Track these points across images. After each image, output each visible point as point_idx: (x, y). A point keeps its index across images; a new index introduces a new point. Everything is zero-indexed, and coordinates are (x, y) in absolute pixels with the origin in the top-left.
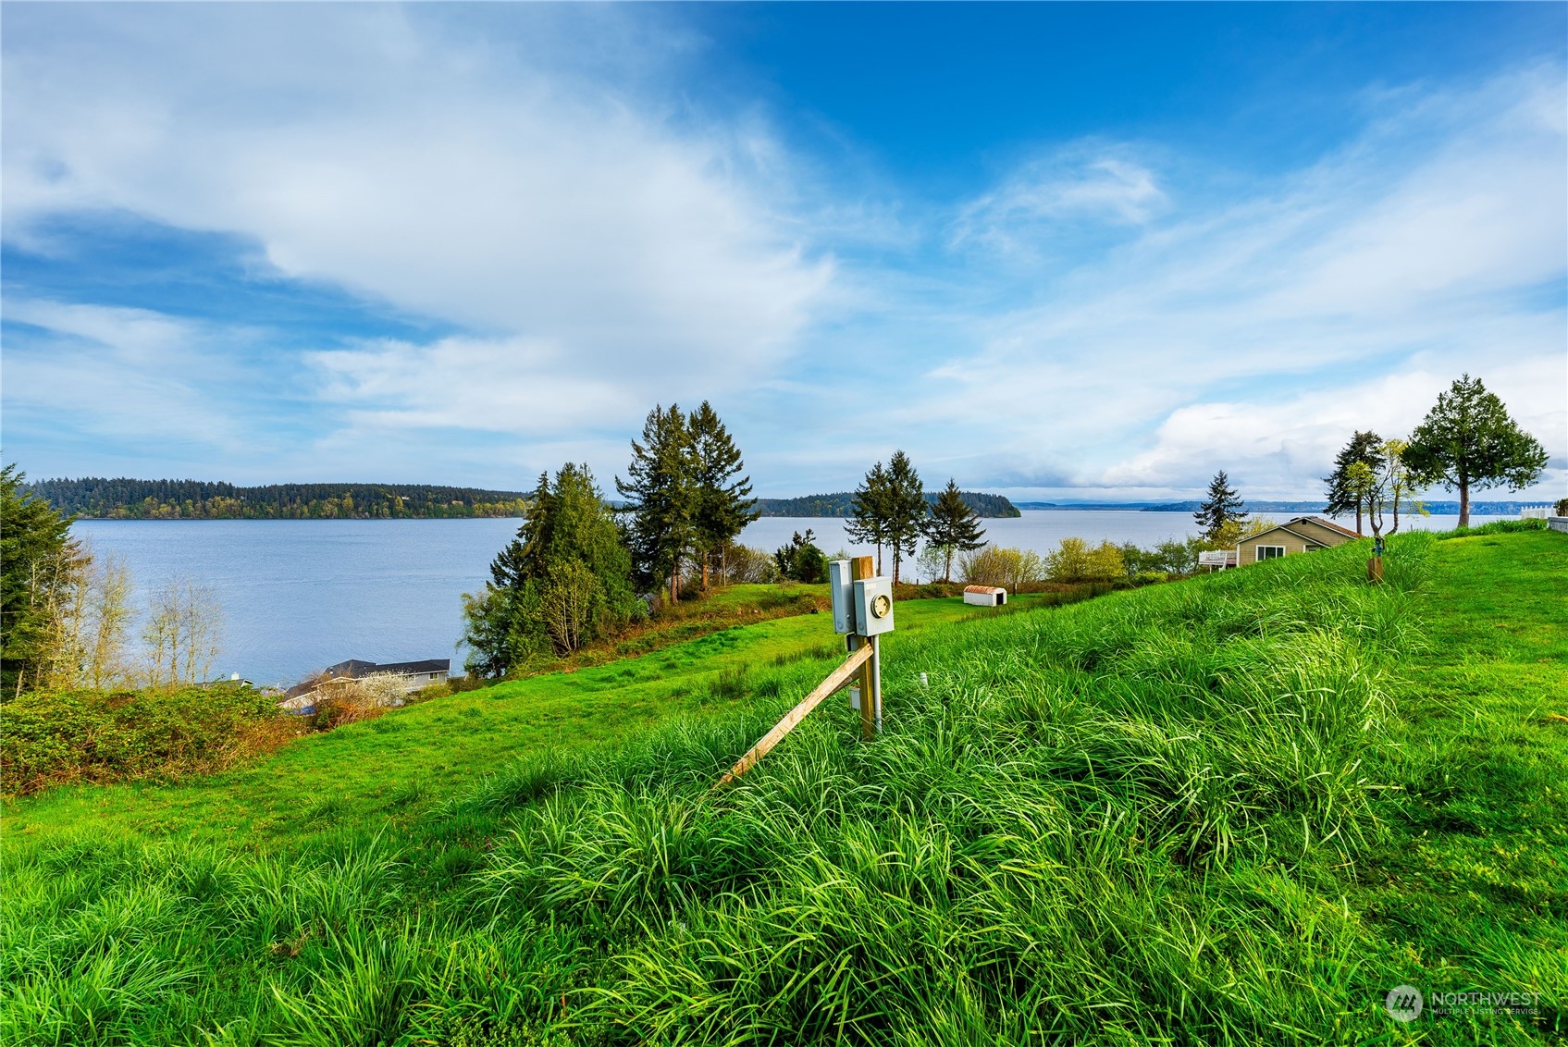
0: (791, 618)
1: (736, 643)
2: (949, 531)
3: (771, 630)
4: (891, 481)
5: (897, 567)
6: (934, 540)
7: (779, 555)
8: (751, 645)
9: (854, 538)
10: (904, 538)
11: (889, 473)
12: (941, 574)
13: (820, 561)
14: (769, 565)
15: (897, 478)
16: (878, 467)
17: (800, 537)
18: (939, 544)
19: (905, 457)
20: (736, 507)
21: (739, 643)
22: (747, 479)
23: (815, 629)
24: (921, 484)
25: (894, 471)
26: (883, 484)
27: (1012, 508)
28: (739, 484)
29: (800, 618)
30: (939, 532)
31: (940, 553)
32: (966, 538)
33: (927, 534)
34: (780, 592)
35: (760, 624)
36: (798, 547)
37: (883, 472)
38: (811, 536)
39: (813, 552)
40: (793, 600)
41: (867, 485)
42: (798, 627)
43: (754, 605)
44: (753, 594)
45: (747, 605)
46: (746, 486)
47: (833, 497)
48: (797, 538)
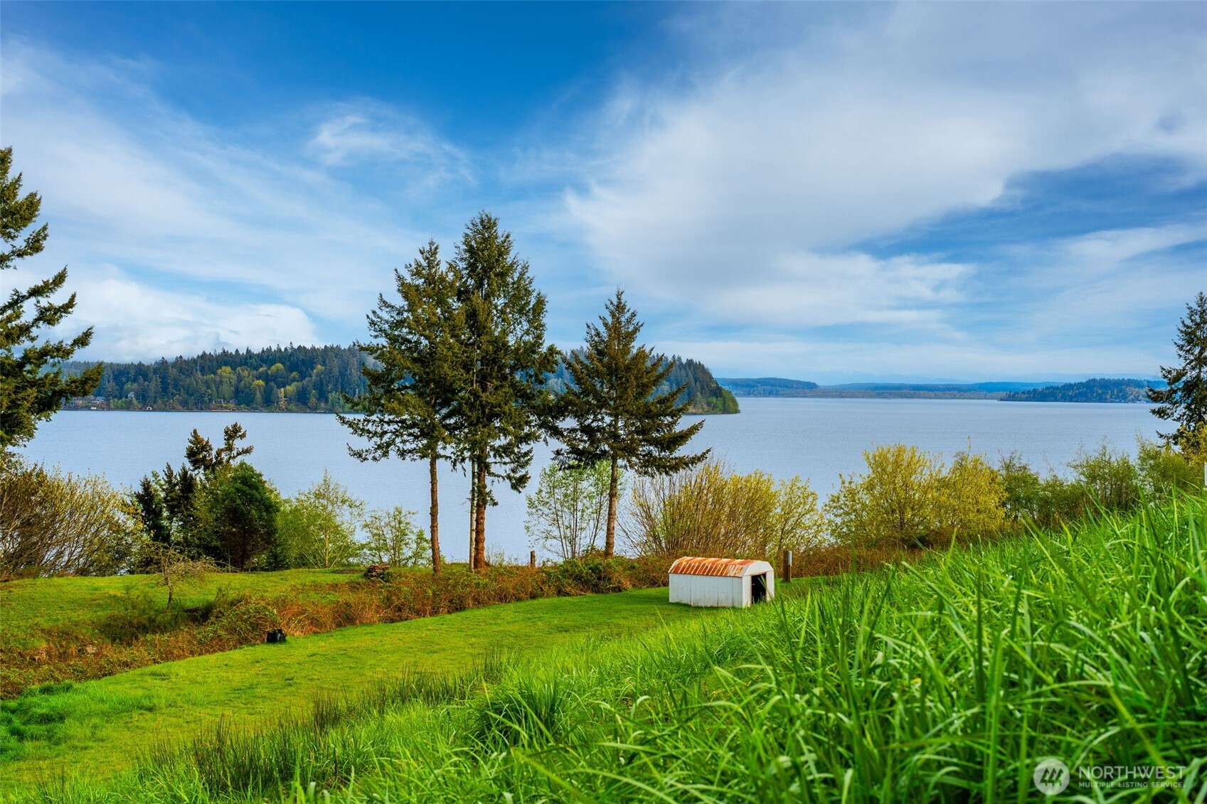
0: (212, 658)
1: (60, 729)
2: (613, 425)
3: (161, 691)
4: (462, 294)
5: (479, 521)
6: (574, 450)
7: (146, 498)
8: (107, 731)
9: (363, 443)
10: (502, 441)
11: (458, 275)
12: (590, 538)
13: (269, 508)
14: (116, 528)
15: (480, 285)
16: (431, 254)
17: (205, 447)
18: (587, 458)
19: (501, 230)
20: (26, 359)
21: (70, 727)
22: (60, 279)
23: (289, 681)
24: (540, 302)
25: (472, 267)
26: (441, 302)
27: (717, 392)
28: (36, 292)
29: (237, 655)
30: (587, 430)
31: (587, 485)
32: (656, 442)
33: (556, 432)
34: (160, 596)
35: (123, 676)
36: (199, 475)
37: (443, 267)
38: (238, 444)
39: (250, 484)
40: (201, 615)
41: (399, 301)
42: (237, 678)
43: (85, 632)
44: (78, 604)
45: (65, 634)
46: (57, 298)
47: (268, 357)
48: (197, 452)
